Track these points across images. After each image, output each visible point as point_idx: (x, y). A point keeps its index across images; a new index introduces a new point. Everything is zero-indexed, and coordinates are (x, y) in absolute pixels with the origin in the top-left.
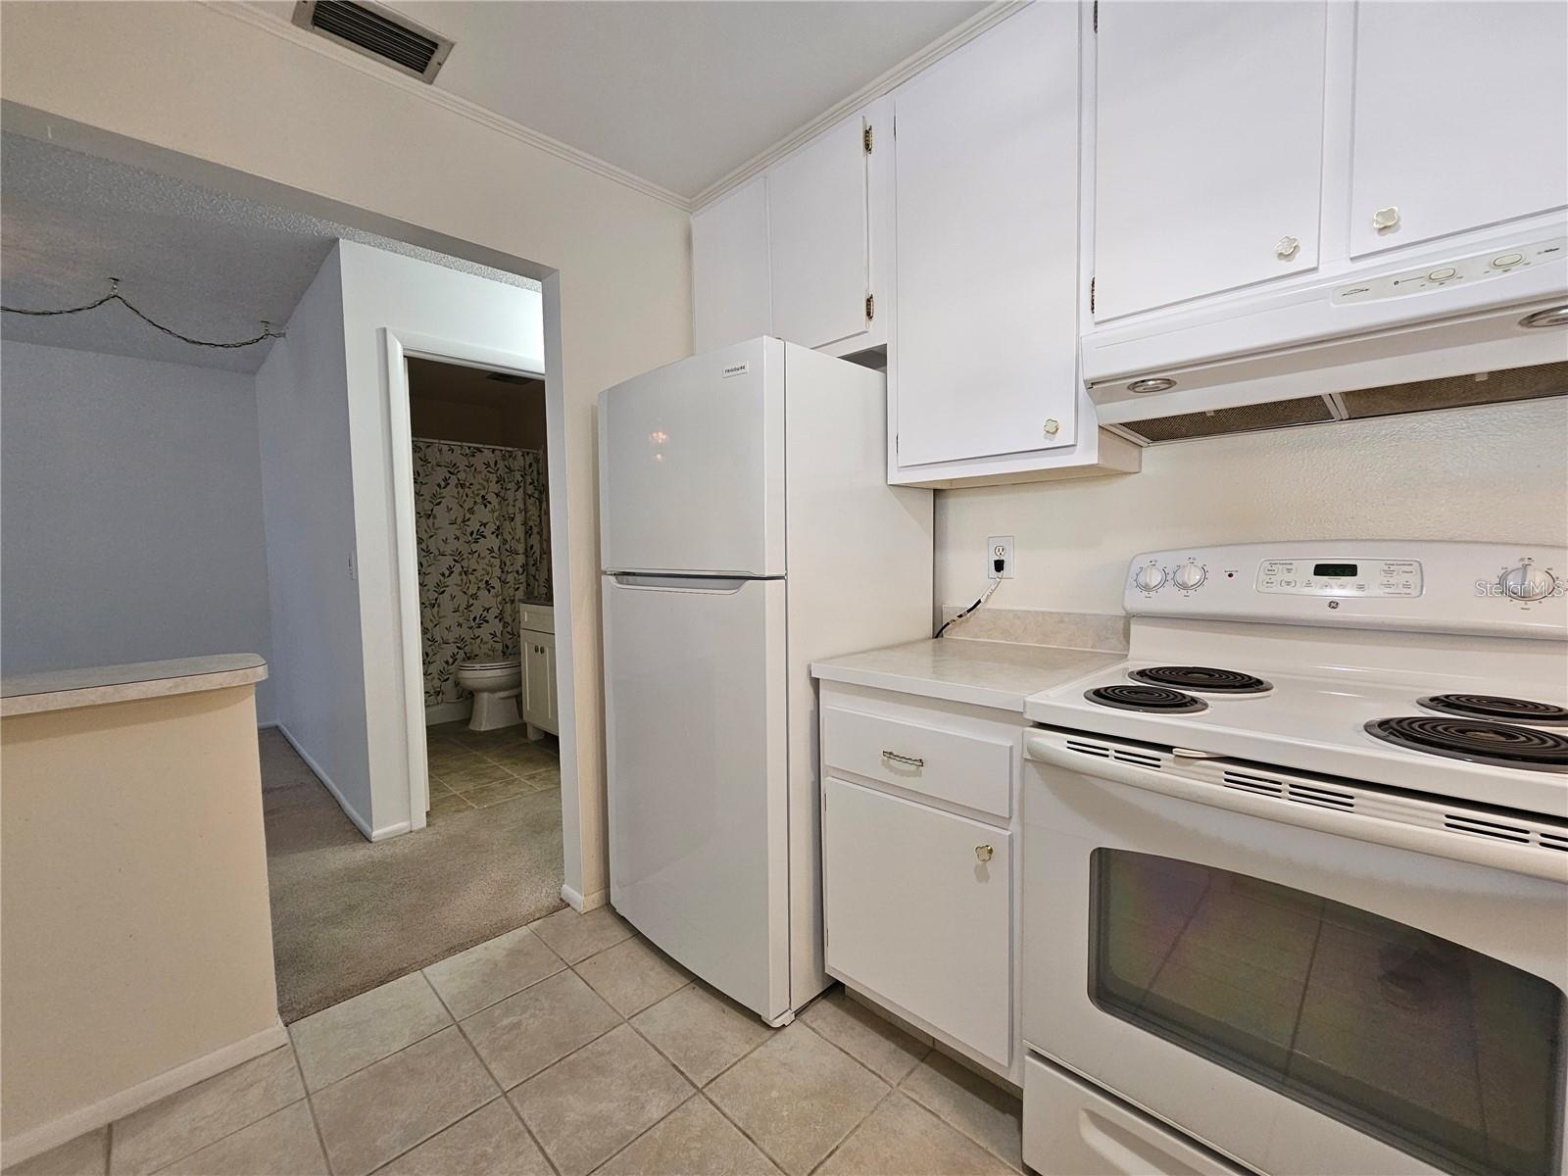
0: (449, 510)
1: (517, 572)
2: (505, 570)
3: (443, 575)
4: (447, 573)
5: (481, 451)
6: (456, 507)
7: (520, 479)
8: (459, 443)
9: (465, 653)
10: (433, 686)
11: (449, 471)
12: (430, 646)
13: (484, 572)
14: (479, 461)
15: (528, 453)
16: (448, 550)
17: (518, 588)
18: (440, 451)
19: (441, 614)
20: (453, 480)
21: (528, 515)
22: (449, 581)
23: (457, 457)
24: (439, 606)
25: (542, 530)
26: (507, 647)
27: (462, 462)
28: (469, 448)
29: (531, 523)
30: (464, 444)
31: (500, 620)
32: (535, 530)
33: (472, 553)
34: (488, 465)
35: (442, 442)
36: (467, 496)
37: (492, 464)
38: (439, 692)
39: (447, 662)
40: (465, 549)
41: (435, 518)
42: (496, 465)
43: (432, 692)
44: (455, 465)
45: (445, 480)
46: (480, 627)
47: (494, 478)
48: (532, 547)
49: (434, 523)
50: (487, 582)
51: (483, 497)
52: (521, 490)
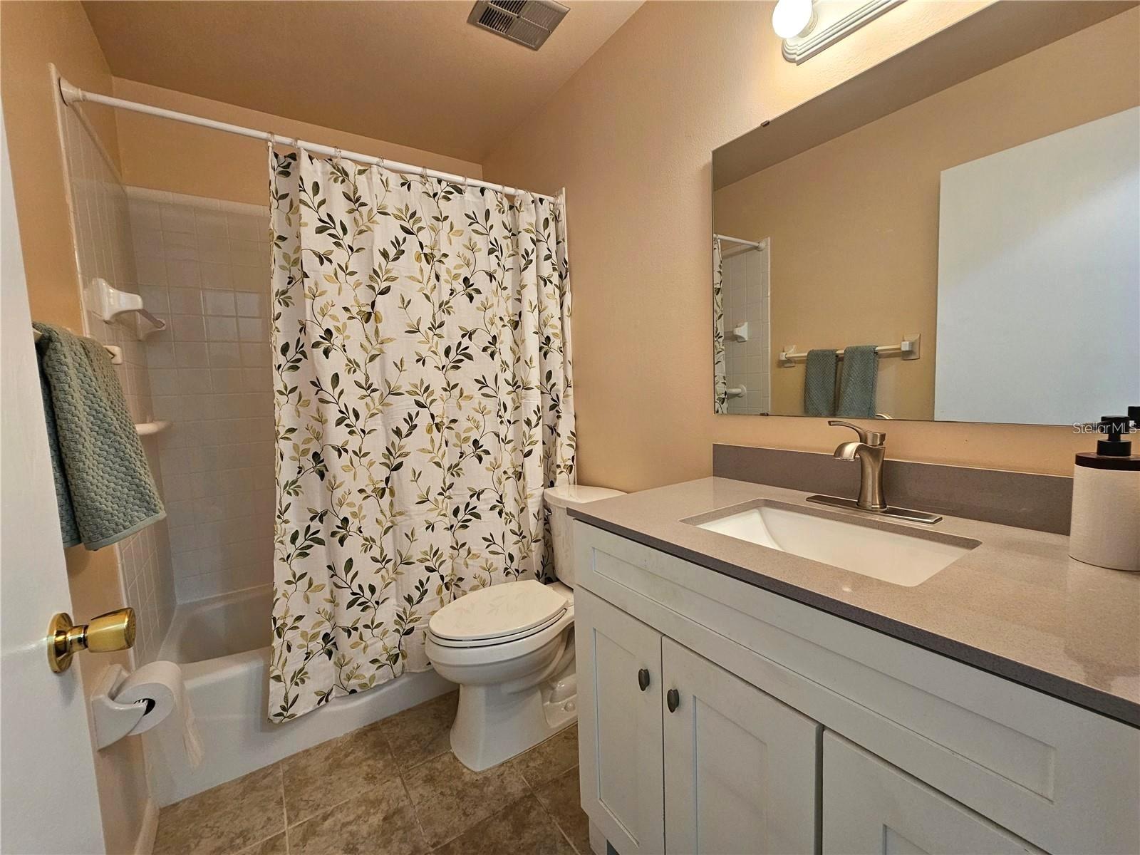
0: (406, 304)
1: (528, 423)
2: (505, 420)
3: (398, 432)
4: (405, 428)
5: (460, 191)
6: (418, 299)
7: (530, 247)
8: (419, 170)
9: (442, 577)
10: (385, 649)
11: (403, 228)
12: (379, 571)
13: (470, 424)
14: (454, 208)
15: (541, 200)
16: (404, 382)
17: (530, 453)
18: (385, 184)
19: (397, 509)
20: (411, 246)
21: (544, 314)
22: (409, 444)
23: (416, 199)
24: (392, 493)
25: (564, 344)
26: (511, 557)
27: (426, 210)
28: (440, 181)
29: (548, 331)
30: (429, 172)
31: (500, 514)
32: (556, 343)
33: (450, 388)
34: (472, 219)
35: (387, 163)
36: (438, 277)
37: (481, 218)
38: (397, 655)
39: (409, 599)
40: (437, 381)
41: (378, 320)
42: (487, 219)
43: (383, 659)
44: (414, 214)
45: (396, 243)
46: (465, 527)
47: (482, 243)
48: (549, 375)
49: (377, 331)
50: (476, 442)
51: (466, 280)
52: (532, 267)
